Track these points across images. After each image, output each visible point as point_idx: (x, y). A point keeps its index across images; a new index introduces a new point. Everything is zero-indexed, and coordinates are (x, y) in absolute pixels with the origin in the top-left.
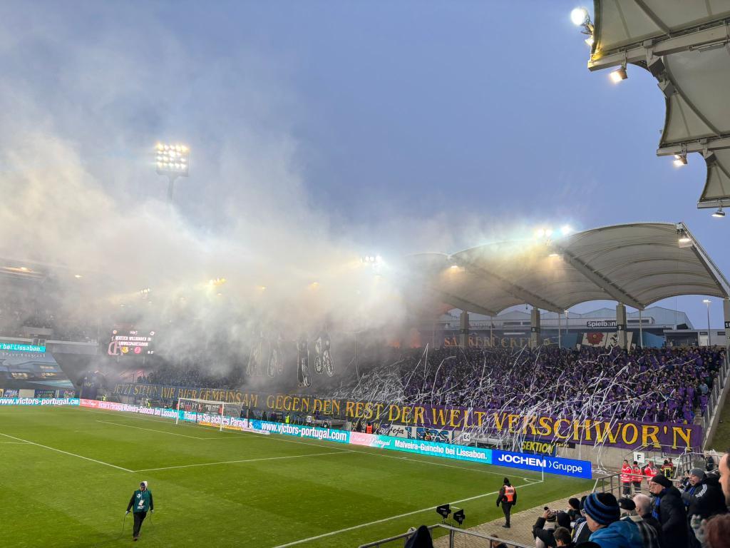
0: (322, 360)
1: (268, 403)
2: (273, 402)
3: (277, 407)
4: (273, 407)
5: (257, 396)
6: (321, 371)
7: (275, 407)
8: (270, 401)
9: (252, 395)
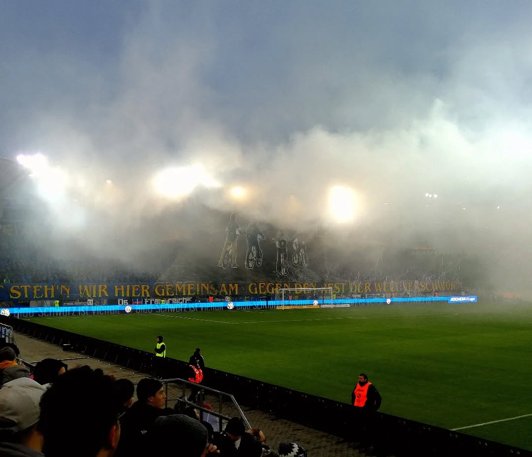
0: (299, 255)
1: (250, 290)
2: (256, 288)
3: (261, 293)
4: (256, 293)
5: (236, 285)
6: (298, 263)
7: (258, 292)
8: (253, 287)
9: (231, 285)
